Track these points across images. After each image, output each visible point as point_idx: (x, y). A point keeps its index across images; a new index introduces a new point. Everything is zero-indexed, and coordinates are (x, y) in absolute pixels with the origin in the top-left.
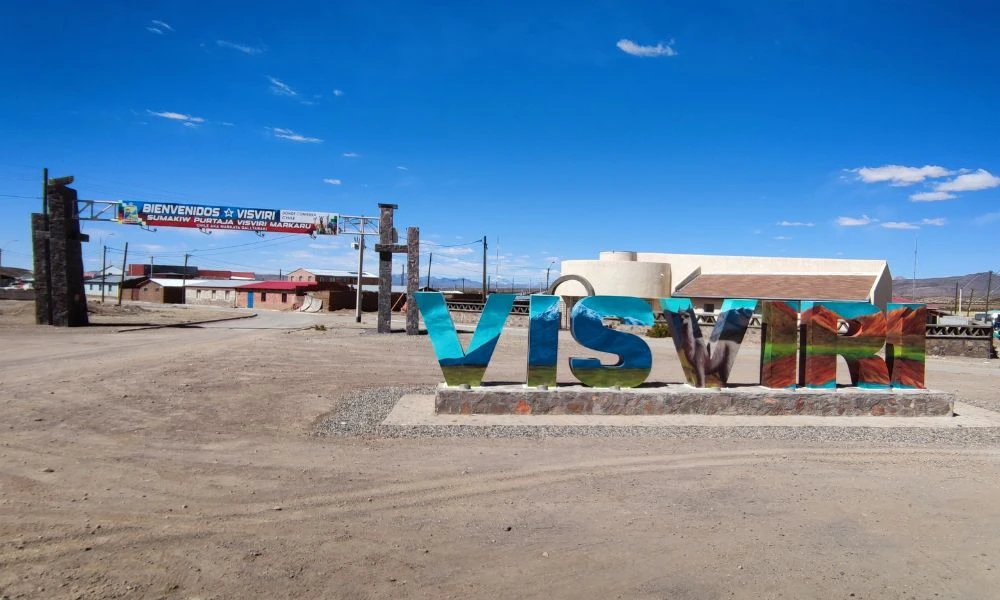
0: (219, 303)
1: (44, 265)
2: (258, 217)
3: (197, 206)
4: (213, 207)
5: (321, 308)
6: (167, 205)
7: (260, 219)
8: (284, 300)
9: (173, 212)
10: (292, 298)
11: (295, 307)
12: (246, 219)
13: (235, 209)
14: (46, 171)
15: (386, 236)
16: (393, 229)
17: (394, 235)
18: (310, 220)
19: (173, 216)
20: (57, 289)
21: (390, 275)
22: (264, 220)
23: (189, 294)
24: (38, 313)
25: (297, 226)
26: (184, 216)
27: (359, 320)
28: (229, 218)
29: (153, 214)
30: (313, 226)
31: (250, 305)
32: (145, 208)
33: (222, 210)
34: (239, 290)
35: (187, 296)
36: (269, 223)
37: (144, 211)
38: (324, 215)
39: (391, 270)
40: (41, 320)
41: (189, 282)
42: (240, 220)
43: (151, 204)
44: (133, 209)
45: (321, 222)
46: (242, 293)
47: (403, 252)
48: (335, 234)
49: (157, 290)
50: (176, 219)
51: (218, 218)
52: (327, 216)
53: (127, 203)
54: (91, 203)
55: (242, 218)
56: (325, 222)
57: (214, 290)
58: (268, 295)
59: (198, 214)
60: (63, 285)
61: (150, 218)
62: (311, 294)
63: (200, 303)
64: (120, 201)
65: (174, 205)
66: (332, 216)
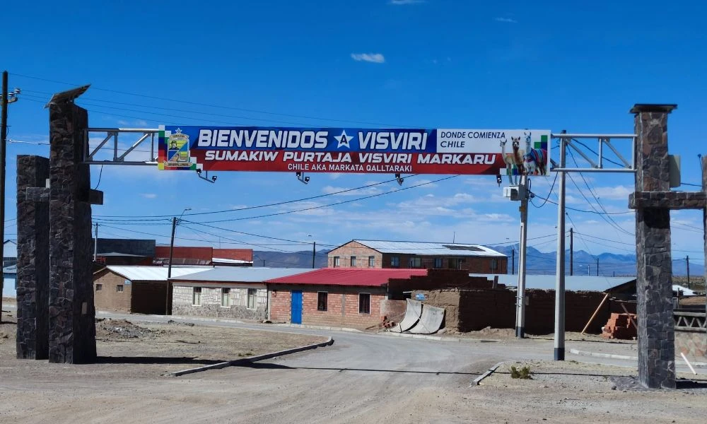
0: (236, 312)
1: (33, 248)
2: (395, 146)
3: (289, 130)
4: (316, 131)
5: (442, 326)
6: (238, 130)
7: (400, 150)
8: (364, 307)
9: (249, 144)
10: (381, 304)
11: (388, 323)
12: (375, 151)
13: (353, 132)
14: (6, 75)
15: (656, 174)
16: (670, 158)
17: (670, 170)
18: (493, 146)
19: (248, 151)
20: (57, 293)
21: (668, 259)
22: (407, 151)
23: (180, 296)
24: (20, 338)
25: (468, 160)
26: (267, 150)
27: (560, 354)
28: (344, 150)
29: (216, 148)
30: (499, 157)
31: (296, 319)
32: (201, 138)
33: (332, 133)
34: (273, 286)
35: (176, 301)
36: (415, 158)
37: (201, 144)
38: (519, 133)
39: (668, 246)
40: (23, 352)
41: (179, 272)
42: (364, 152)
43: (212, 129)
44: (182, 141)
45: (516, 149)
46: (281, 294)
47: (695, 207)
48: (543, 172)
49: (120, 287)
50: (253, 156)
51: (325, 151)
52: (528, 136)
53: (172, 129)
54: (113, 132)
55: (368, 150)
56: (523, 148)
57: (226, 287)
58: (332, 298)
59: (290, 145)
60: (67, 286)
61: (210, 156)
62: (420, 294)
63: (199, 312)
64: (162, 128)
65: (251, 130)
66: (536, 136)
